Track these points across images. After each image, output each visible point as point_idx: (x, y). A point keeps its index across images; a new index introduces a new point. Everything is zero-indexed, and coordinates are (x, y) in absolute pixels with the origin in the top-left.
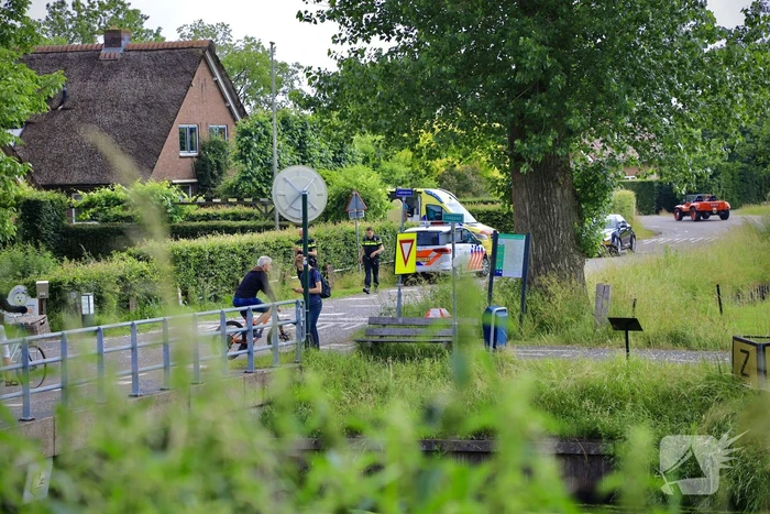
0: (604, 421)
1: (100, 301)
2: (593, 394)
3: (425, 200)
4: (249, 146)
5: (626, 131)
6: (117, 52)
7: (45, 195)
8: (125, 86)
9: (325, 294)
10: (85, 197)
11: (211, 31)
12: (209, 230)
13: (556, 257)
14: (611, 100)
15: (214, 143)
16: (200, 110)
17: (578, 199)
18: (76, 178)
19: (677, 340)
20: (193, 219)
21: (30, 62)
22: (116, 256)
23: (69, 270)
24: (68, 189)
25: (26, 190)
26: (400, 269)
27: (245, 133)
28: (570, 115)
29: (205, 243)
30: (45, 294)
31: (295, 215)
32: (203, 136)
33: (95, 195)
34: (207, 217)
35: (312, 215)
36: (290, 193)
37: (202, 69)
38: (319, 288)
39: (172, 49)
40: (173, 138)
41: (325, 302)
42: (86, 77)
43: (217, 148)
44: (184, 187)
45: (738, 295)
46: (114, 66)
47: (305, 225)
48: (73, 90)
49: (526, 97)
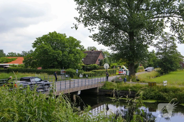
0: (135, 90)
1: (88, 76)
2: (135, 87)
3: (122, 67)
4: (105, 61)
5: (140, 61)
6: (93, 52)
7: (85, 65)
8: (93, 55)
9: (109, 76)
10: (89, 65)
11: (103, 50)
12: (99, 69)
13: (133, 73)
14: (138, 58)
15: (102, 60)
16: (100, 57)
17: (135, 67)
18: (88, 63)
19: (144, 82)
20: (99, 68)
21: (84, 53)
22: (90, 71)
23: (86, 73)
24: (87, 65)
25: (83, 65)
26: (117, 74)
27: (105, 60)
28: (134, 59)
29: (99, 70)
30: (83, 75)
31: (106, 68)
32: (101, 60)
33: (90, 65)
34: (101, 68)
35: (107, 68)
36: (105, 66)
37: (101, 53)
38: (108, 75)
39: (98, 51)
40: (98, 60)
41: (109, 77)
42: (90, 54)
43: (102, 61)
44: (98, 65)
45: (153, 77)
46: (93, 53)
47: (107, 69)
48: (89, 55)
49: (130, 57)
